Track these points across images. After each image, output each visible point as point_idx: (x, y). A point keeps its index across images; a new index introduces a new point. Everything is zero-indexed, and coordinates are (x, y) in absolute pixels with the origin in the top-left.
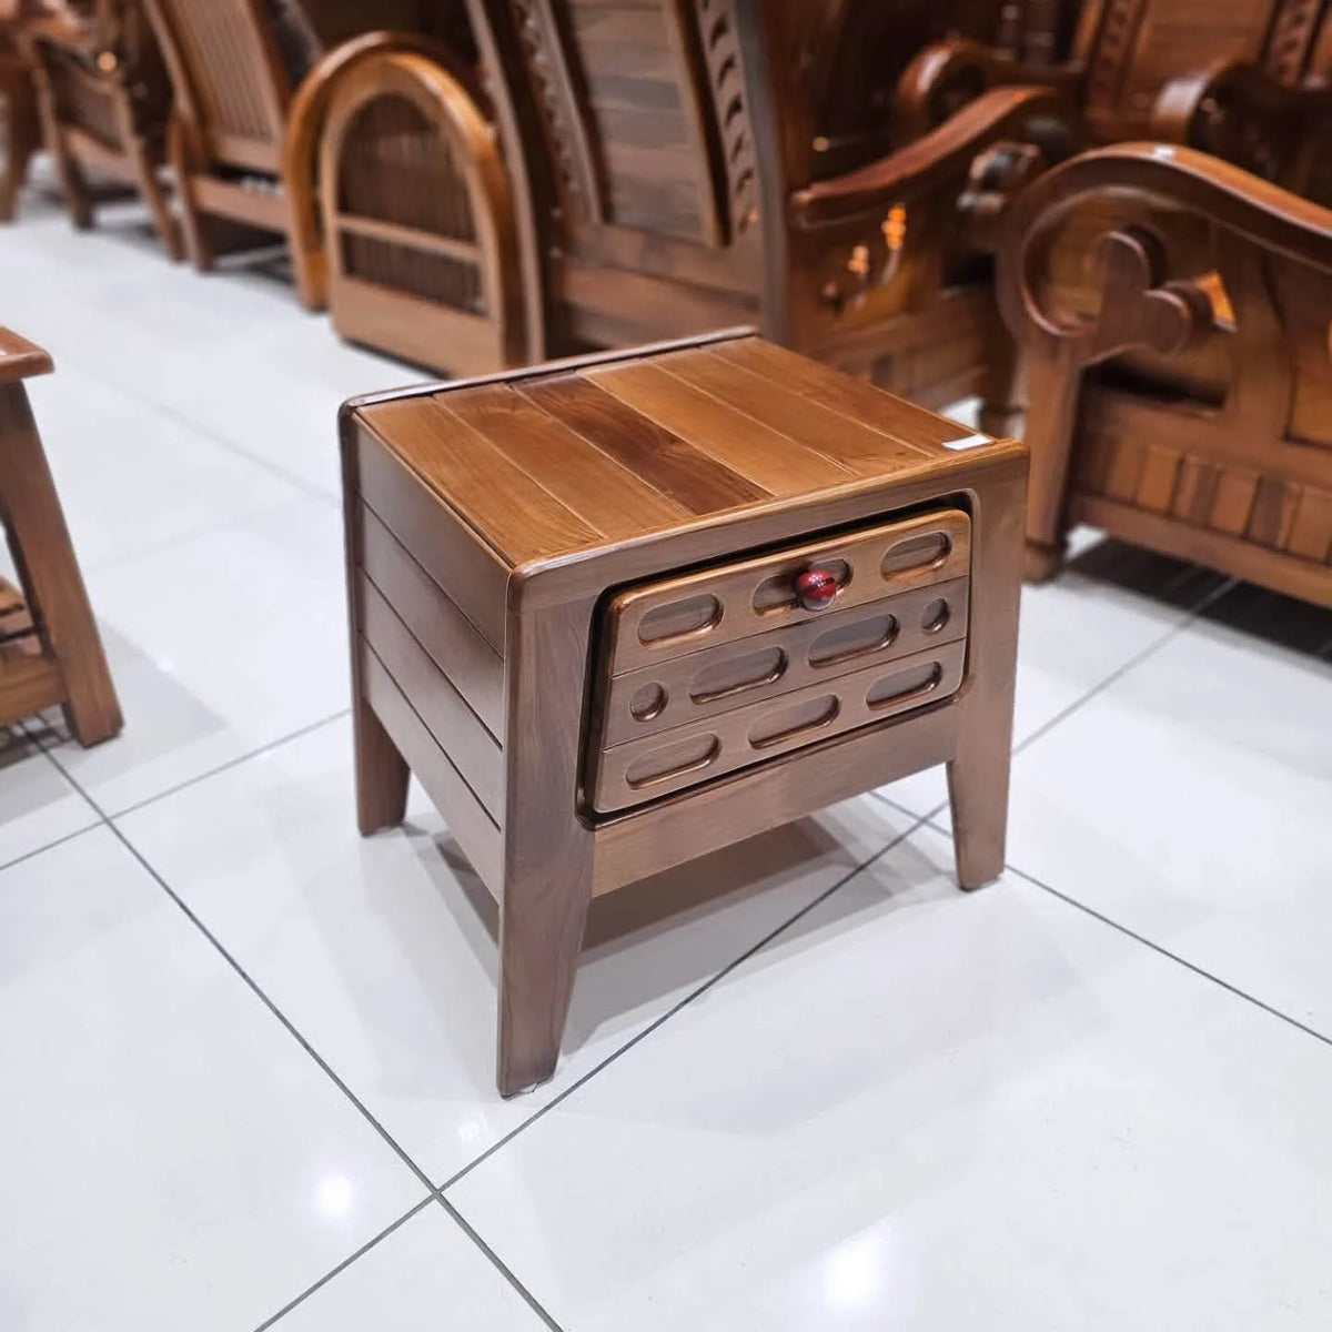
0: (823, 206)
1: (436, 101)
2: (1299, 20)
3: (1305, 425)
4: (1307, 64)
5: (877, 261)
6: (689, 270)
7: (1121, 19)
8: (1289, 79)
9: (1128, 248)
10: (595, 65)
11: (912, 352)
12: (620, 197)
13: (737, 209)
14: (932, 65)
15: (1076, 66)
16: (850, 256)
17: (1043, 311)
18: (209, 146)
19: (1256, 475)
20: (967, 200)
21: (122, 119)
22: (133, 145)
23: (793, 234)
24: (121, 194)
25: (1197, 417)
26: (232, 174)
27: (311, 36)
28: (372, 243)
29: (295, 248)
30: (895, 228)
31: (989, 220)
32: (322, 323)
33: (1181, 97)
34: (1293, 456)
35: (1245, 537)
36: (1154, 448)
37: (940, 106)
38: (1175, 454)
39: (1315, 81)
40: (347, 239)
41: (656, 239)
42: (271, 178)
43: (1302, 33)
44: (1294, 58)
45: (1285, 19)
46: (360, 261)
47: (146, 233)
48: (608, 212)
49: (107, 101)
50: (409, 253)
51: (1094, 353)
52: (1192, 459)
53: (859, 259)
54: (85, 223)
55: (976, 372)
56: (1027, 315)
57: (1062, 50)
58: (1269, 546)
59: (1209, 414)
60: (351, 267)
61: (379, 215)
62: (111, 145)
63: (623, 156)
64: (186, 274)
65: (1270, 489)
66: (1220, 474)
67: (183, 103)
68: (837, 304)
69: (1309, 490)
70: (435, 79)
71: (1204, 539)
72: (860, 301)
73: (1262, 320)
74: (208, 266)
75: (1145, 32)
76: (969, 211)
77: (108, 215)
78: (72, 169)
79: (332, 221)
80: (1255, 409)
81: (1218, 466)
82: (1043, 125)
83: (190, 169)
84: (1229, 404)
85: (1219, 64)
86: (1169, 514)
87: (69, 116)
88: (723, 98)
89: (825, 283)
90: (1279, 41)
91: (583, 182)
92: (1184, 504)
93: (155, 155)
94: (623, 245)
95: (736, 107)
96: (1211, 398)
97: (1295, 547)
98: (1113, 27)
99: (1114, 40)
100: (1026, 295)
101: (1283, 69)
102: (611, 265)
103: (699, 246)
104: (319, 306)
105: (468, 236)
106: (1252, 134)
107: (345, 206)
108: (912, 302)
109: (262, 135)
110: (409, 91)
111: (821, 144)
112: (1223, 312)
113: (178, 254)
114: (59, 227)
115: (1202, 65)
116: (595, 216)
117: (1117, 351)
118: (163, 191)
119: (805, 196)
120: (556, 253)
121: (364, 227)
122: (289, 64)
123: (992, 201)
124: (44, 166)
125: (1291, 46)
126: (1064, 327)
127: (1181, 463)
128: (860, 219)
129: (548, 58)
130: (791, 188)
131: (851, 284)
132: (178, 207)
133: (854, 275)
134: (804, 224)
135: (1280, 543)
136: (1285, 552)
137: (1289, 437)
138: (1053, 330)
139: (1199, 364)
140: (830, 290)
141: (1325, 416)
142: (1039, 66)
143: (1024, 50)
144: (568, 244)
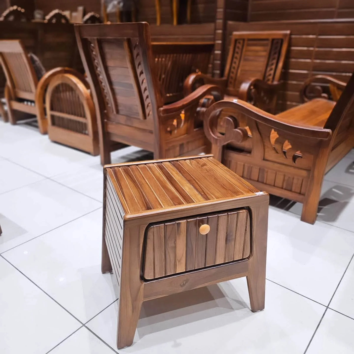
0: (166, 111)
1: (75, 85)
2: (271, 69)
3: (267, 157)
4: (273, 79)
5: (179, 123)
6: (137, 124)
7: (234, 68)
8: (270, 83)
9: (230, 120)
10: (113, 79)
11: (188, 143)
12: (120, 108)
13: (147, 111)
14: (192, 78)
15: (224, 78)
16: (173, 121)
17: (214, 134)
18: (15, 93)
19: (259, 168)
20: (198, 109)
23: (159, 117)
25: (245, 155)
26: (21, 100)
28: (59, 118)
29: (39, 118)
30: (183, 116)
31: (203, 113)
32: (46, 137)
33: (245, 87)
34: (265, 163)
35: (258, 181)
36: (238, 163)
37: (194, 87)
38: (243, 164)
39: (275, 83)
40: (53, 117)
41: (129, 117)
42: (32, 102)
43: (272, 72)
44: (271, 77)
45: (269, 69)
46: (55, 121)
48: (118, 112)
50: (70, 121)
51: (225, 142)
52: (246, 164)
53: (175, 122)
55: (203, 147)
56: (211, 134)
57: (222, 74)
58: (263, 183)
59: (249, 155)
60: (53, 124)
61: (61, 111)
63: (121, 99)
64: (9, 125)
65: (261, 170)
66: (252, 167)
67: (9, 83)
68: (170, 132)
69: (269, 171)
70: (75, 80)
72: (176, 131)
73: (257, 135)
74: (14, 123)
75: (239, 71)
76: (199, 111)
79: (49, 112)
80: (257, 153)
81: (251, 166)
82: (215, 93)
83: (10, 99)
84: (252, 152)
85: (253, 79)
88: (143, 88)
89: (168, 127)
90: (267, 74)
91: (111, 104)
92: (245, 174)
94: (121, 119)
95: (145, 89)
96: (249, 152)
97: (267, 183)
98: (232, 70)
99: (233, 73)
100: (210, 130)
101: (269, 80)
102: (119, 123)
103: (139, 119)
104: (45, 133)
105: (84, 116)
106: (262, 94)
107: (52, 109)
108: (188, 132)
109: (31, 92)
110: (69, 82)
111: (168, 95)
112: (250, 133)
113: (7, 120)
115: (250, 80)
116: (115, 112)
117: (229, 142)
118: (3, 104)
119: (162, 109)
120: (105, 120)
121: (57, 114)
122: (37, 75)
123: (204, 109)
125: (270, 75)
126: (218, 137)
127: (244, 165)
128: (175, 113)
129: (103, 77)
130: (158, 107)
131: (173, 128)
132: (6, 108)
133: (174, 125)
134: (161, 115)
135: (265, 182)
136: (266, 184)
137: (264, 159)
138: (216, 138)
139: (246, 144)
140: (169, 129)
141: (271, 155)
142: (217, 78)
143: (213, 75)
144: (108, 118)
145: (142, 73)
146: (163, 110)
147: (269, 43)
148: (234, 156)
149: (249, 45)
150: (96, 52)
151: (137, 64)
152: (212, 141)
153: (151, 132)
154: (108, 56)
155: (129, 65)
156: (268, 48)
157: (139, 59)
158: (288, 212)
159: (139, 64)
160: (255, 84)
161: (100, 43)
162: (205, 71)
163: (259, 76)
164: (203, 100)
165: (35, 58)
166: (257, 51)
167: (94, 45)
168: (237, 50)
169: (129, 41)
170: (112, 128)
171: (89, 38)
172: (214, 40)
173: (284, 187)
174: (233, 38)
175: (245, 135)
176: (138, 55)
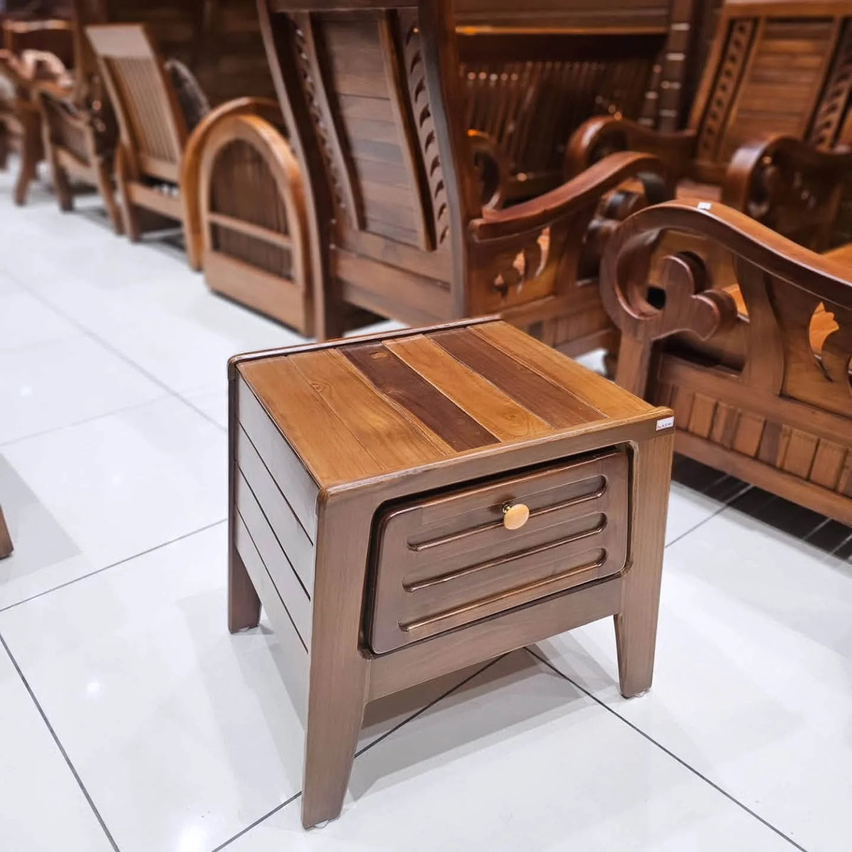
1: (266, 144)
2: (833, 109)
3: (794, 388)
4: (837, 135)
5: (531, 265)
6: (410, 263)
7: (719, 103)
8: (824, 148)
9: (683, 267)
10: (354, 131)
11: (556, 320)
12: (370, 214)
13: (439, 227)
14: (591, 130)
15: (690, 132)
16: (514, 258)
17: (629, 304)
18: (140, 164)
19: (763, 419)
20: (595, 223)
21: (88, 145)
22: (95, 161)
23: (469, 245)
24: (88, 190)
25: (724, 377)
26: (153, 182)
27: (203, 99)
28: (229, 232)
29: (186, 229)
30: (544, 242)
32: (199, 279)
33: (745, 158)
34: (785, 407)
35: (756, 458)
36: (699, 395)
37: (594, 154)
38: (714, 401)
39: (841, 149)
40: (215, 228)
41: (391, 241)
42: (172, 185)
43: (835, 117)
44: (829, 133)
45: (824, 107)
46: (222, 242)
47: (102, 213)
48: (363, 224)
49: (80, 133)
50: (251, 240)
51: (660, 334)
52: (722, 404)
53: (519, 261)
54: (67, 207)
56: (619, 304)
57: (682, 122)
58: (771, 465)
59: (734, 376)
60: (216, 246)
61: (234, 214)
62: (83, 161)
63: (371, 188)
64: (124, 242)
65: (772, 428)
66: (740, 415)
67: (124, 137)
68: (503, 290)
69: (796, 430)
70: (267, 132)
71: (730, 457)
72: (520, 288)
73: (766, 319)
74: (137, 239)
75: (734, 112)
76: (596, 230)
77: (81, 202)
78: (61, 174)
79: (206, 217)
80: (761, 376)
81: (739, 410)
82: (651, 177)
83: (128, 178)
84: (746, 370)
85: (772, 137)
86: (709, 439)
87: (59, 140)
88: (428, 158)
89: (496, 275)
90: (820, 122)
91: (348, 203)
92: (718, 434)
93: (107, 168)
94: (370, 243)
95: (435, 164)
96: (736, 366)
97: (786, 467)
98: (714, 108)
99: (715, 117)
100: (618, 292)
101: (821, 140)
102: (364, 256)
103: (416, 248)
104: (199, 268)
105: (285, 232)
106: (798, 183)
107: (214, 208)
108: (556, 289)
109: (172, 160)
110: (249, 138)
111: (522, 177)
112: (742, 309)
113: (120, 230)
114: (52, 208)
115: (762, 139)
116: (355, 225)
117: (674, 331)
118: (111, 187)
119: (478, 222)
120: (333, 247)
121: (225, 221)
122: (187, 116)
123: (612, 225)
124: (45, 169)
125: (828, 125)
126: (642, 314)
127: (716, 406)
128: (524, 234)
129: (326, 124)
130: (468, 217)
131: (514, 278)
132: (120, 198)
133: (516, 270)
134: (476, 239)
135: (778, 464)
136: (781, 470)
137: (783, 395)
138: (635, 316)
139: (729, 343)
140: (499, 280)
141: (806, 385)
142: (666, 132)
144: (340, 242)
145: (425, 115)
146: (481, 226)
147: (834, 29)
148: (689, 377)
149: (769, 36)
150: (309, 54)
151: (412, 87)
152: (622, 326)
153: (445, 286)
154: (339, 64)
155: (392, 93)
156: (829, 45)
157: (420, 73)
158: (844, 564)
159: (420, 88)
160: (779, 153)
161: (318, 24)
162: (634, 110)
163: (792, 130)
164: (613, 197)
165: (184, 70)
166: (793, 54)
167: (304, 32)
168: (732, 50)
169: (392, 17)
170: (350, 270)
171: (291, 12)
172: (669, 20)
173: (841, 488)
174: (724, 16)
175: (728, 316)
176: (416, 60)
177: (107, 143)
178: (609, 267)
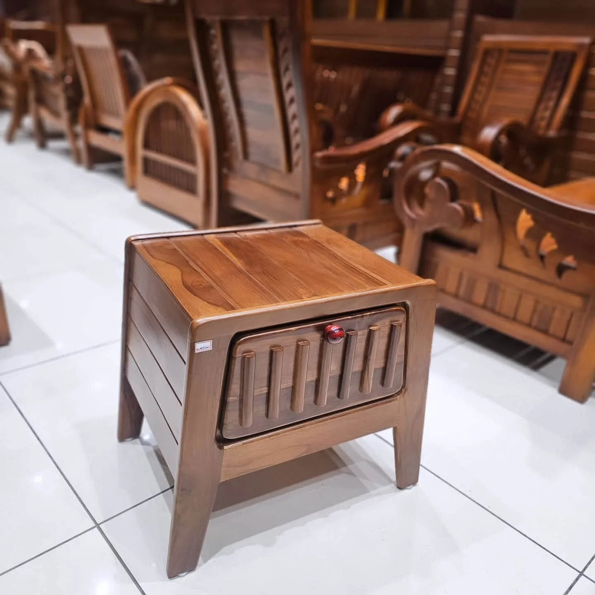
0: (327, 159)
1: (184, 106)
2: (546, 109)
3: (507, 262)
4: (549, 126)
5: (352, 186)
6: (275, 181)
7: (477, 102)
8: (541, 132)
9: (443, 186)
10: (244, 96)
11: (366, 224)
12: (252, 150)
13: (295, 156)
15: (457, 119)
16: (339, 181)
17: (410, 209)
18: (96, 118)
19: (488, 281)
20: (393, 164)
21: (61, 104)
22: (65, 115)
23: (314, 169)
24: (59, 136)
25: (467, 256)
26: (105, 130)
27: (141, 77)
28: (155, 163)
29: (126, 164)
30: (360, 172)
32: (133, 195)
33: (489, 133)
34: (502, 274)
35: (484, 307)
36: (451, 268)
38: (458, 271)
39: (552, 133)
40: (146, 161)
41: (263, 167)
42: (117, 132)
43: (547, 114)
44: (543, 124)
45: (542, 107)
46: (150, 169)
47: (66, 152)
48: (246, 155)
49: (56, 97)
50: (170, 168)
51: (429, 227)
52: (465, 273)
53: (344, 183)
54: (42, 145)
55: (394, 235)
56: (404, 209)
58: (493, 311)
59: (472, 255)
60: (146, 171)
61: (160, 151)
62: (56, 114)
63: (253, 133)
64: (81, 170)
65: (494, 287)
66: (475, 280)
67: (87, 100)
68: (333, 200)
69: (508, 289)
70: (186, 98)
71: (468, 306)
72: (344, 201)
73: (492, 219)
74: (91, 167)
75: (486, 107)
76: (393, 169)
77: (53, 144)
78: (39, 124)
79: (141, 152)
80: (488, 254)
81: (475, 276)
83: (87, 127)
84: (479, 251)
85: (505, 121)
86: (456, 296)
87: (41, 101)
88: (290, 114)
89: (328, 190)
90: (539, 115)
91: (237, 142)
92: (462, 292)
93: (73, 120)
94: (250, 168)
95: (294, 117)
96: (474, 249)
97: (502, 312)
98: (473, 105)
99: (473, 110)
100: (404, 201)
101: (539, 127)
102: (245, 177)
103: (279, 171)
104: (133, 188)
105: (193, 162)
106: (523, 151)
107: (147, 145)
108: (367, 203)
109: (118, 116)
110: (174, 101)
112: (478, 215)
113: (78, 161)
114: (31, 147)
115: (500, 122)
116: (240, 156)
117: (437, 226)
118: (75, 136)
119: (319, 154)
120: (225, 171)
121: (153, 155)
124: (28, 122)
125: (543, 118)
126: (418, 216)
127: (461, 275)
128: (347, 166)
129: (226, 91)
130: (313, 151)
131: (339, 194)
132: (81, 144)
133: (341, 190)
134: (318, 164)
135: (497, 310)
136: (499, 314)
137: (501, 266)
138: (414, 216)
139: (469, 235)
140: (330, 194)
141: (515, 260)
142: (443, 118)
143: (437, 111)
144: (230, 167)
145: (289, 85)
146: (322, 157)
147: (548, 59)
148: (446, 257)
149: (509, 61)
150: (217, 46)
151: (282, 67)
152: (406, 222)
153: (297, 196)
154: (237, 53)
155: (269, 70)
156: (545, 69)
157: (287, 60)
158: (535, 374)
159: (287, 69)
160: (511, 131)
161: (226, 27)
162: (423, 103)
163: (523, 118)
165: (131, 57)
166: (522, 73)
167: (216, 32)
168: (486, 69)
169: (273, 24)
170: (236, 186)
171: (208, 18)
173: (534, 323)
174: (481, 47)
175: (469, 218)
176: (285, 51)
177: (74, 104)
178: (399, 187)
